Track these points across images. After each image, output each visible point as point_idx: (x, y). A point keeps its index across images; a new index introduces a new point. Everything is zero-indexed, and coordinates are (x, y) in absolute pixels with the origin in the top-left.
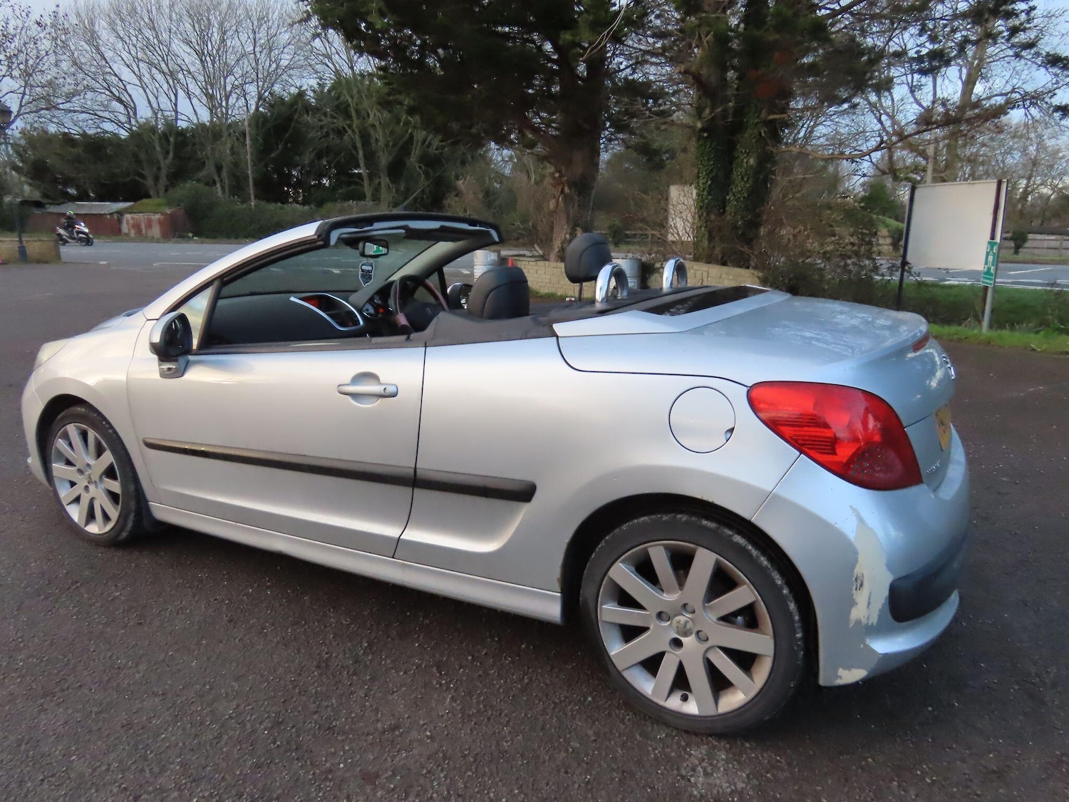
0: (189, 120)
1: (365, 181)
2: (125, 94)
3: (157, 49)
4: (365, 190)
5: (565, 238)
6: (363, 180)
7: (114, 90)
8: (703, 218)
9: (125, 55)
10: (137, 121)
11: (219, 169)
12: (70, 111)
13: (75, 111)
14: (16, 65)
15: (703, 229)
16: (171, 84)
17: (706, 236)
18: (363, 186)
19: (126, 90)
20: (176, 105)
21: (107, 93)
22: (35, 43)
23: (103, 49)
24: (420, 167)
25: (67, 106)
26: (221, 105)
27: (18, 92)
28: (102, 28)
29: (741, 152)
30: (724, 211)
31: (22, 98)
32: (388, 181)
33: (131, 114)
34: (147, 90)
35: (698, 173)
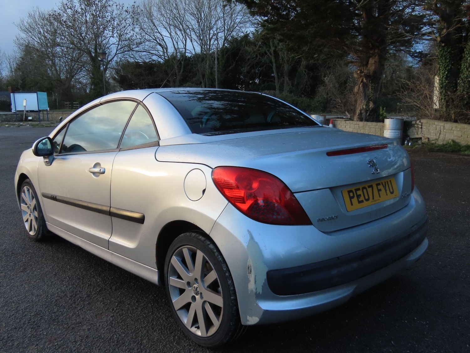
0: (191, 53)
1: (276, 80)
2: (163, 42)
3: (178, 18)
4: (276, 84)
5: (363, 108)
6: (275, 80)
7: (158, 40)
8: (443, 94)
9: (164, 23)
10: (167, 54)
11: (204, 76)
12: (139, 51)
13: (140, 51)
14: (116, 31)
15: (443, 100)
16: (184, 35)
17: (445, 105)
18: (275, 82)
19: (163, 40)
20: (185, 45)
21: (155, 41)
22: (125, 21)
23: (154, 21)
24: (305, 71)
25: (137, 49)
26: (207, 44)
27: (116, 44)
28: (155, 11)
29: (467, 54)
30: (457, 90)
31: (118, 46)
32: (288, 79)
33: (165, 51)
34: (173, 39)
35: (440, 67)
